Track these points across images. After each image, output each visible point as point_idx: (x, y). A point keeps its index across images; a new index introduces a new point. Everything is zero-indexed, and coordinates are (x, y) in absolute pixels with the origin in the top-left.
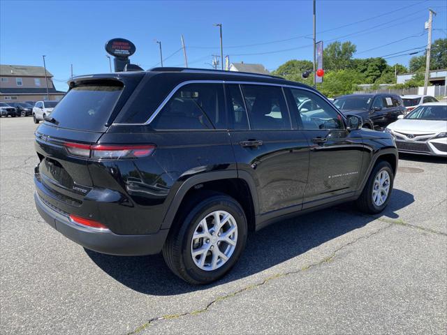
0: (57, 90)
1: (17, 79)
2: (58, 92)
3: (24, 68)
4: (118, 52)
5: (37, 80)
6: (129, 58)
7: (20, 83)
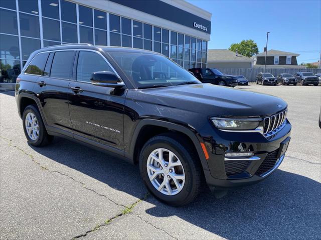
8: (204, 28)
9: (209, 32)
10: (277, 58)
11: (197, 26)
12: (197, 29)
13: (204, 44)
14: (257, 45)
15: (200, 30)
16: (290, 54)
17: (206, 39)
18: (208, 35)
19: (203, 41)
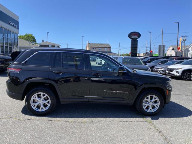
0: (112, 52)
1: (100, 48)
2: (112, 53)
3: (102, 44)
4: (133, 37)
5: (106, 49)
6: (137, 39)
7: (100, 50)
8: (15, 25)
9: (18, 28)
10: (50, 46)
11: (11, 23)
12: (11, 25)
13: (16, 35)
14: (35, 37)
15: (13, 26)
16: (57, 45)
17: (17, 32)
18: (18, 30)
19: (16, 34)
